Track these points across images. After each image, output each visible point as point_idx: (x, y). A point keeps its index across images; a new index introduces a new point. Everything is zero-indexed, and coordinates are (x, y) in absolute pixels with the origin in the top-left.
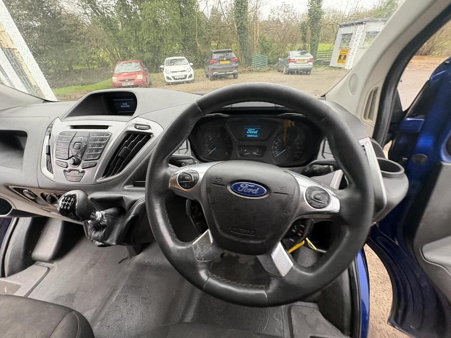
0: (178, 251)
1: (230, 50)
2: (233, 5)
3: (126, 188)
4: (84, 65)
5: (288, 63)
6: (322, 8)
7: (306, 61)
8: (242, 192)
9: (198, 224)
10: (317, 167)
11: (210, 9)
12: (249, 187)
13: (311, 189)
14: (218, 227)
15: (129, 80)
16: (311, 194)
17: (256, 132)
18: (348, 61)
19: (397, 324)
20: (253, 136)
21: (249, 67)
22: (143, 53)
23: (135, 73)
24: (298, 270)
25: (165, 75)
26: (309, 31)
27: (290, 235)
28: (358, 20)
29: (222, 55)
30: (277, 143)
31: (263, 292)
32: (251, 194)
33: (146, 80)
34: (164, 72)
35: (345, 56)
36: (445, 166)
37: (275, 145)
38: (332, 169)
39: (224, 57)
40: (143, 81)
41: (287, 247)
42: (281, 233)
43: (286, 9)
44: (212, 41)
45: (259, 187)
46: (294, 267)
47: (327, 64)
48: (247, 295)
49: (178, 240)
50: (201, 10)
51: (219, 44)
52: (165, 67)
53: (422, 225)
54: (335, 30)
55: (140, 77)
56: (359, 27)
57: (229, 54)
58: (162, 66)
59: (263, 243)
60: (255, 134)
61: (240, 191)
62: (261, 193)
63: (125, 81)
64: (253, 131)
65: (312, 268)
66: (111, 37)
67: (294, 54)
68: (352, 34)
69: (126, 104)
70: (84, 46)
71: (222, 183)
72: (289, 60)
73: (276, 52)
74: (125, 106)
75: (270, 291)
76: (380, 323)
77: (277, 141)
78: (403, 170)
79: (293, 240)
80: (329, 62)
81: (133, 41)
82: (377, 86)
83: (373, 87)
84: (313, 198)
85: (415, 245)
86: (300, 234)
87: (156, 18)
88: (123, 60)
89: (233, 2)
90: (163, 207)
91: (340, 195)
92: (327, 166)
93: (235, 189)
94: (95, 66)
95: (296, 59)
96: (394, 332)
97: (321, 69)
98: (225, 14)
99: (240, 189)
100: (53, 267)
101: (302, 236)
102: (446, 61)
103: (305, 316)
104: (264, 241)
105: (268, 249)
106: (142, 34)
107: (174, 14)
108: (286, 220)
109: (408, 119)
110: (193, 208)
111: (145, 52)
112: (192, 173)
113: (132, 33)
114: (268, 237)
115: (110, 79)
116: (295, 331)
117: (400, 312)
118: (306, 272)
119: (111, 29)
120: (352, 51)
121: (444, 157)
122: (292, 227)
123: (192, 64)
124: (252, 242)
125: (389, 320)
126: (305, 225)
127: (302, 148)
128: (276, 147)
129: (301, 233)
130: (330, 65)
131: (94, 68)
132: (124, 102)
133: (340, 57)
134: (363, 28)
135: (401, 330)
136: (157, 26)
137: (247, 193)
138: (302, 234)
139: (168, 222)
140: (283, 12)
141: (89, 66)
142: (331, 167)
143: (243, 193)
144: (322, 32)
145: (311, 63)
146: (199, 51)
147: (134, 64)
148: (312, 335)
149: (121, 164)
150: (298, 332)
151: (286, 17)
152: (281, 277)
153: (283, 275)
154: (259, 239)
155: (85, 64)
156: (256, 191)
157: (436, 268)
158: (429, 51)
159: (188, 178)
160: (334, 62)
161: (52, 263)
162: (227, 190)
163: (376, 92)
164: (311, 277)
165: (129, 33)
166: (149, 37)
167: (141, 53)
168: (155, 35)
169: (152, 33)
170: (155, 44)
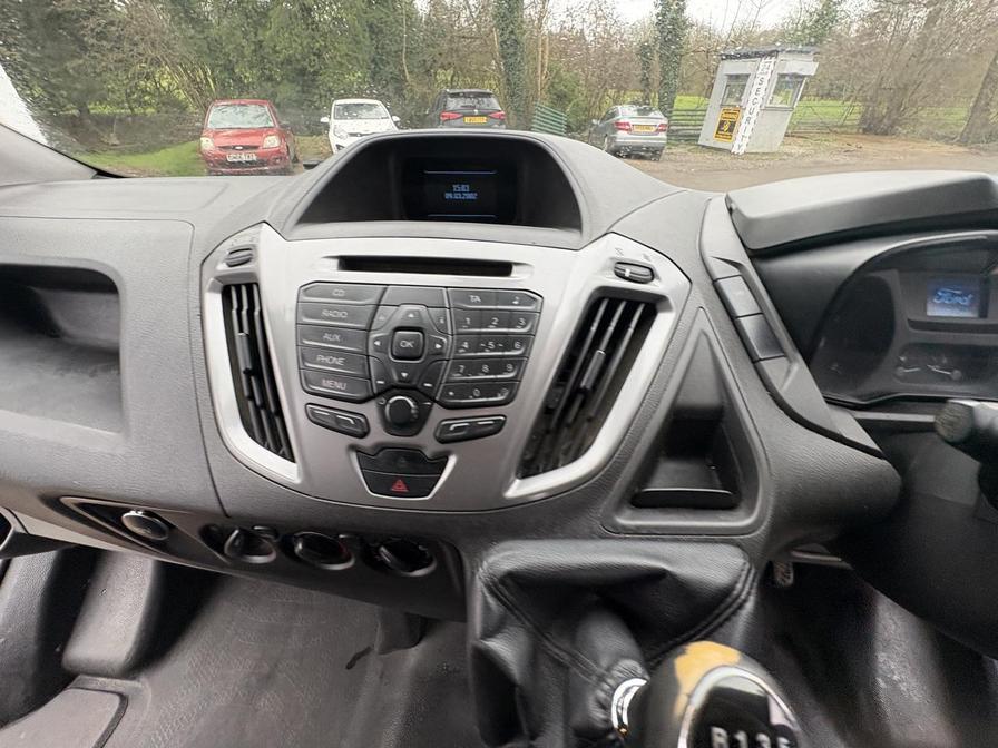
1: (488, 91)
4: (119, 104)
5: (615, 131)
7: (654, 129)
15: (246, 148)
18: (739, 136)
22: (273, 86)
23: (260, 132)
25: (334, 141)
26: (656, 64)
29: (468, 102)
33: (286, 152)
34: (331, 133)
35: (733, 125)
39: (474, 107)
40: (278, 152)
44: (439, 71)
47: (692, 139)
51: (456, 78)
52: (334, 123)
54: (712, 67)
55: (272, 142)
56: (763, 62)
57: (485, 100)
58: (324, 120)
63: (234, 148)
66: (191, 38)
67: (626, 113)
68: (748, 76)
70: (121, 56)
72: (618, 124)
73: (583, 105)
80: (699, 136)
81: (247, 52)
88: (224, 98)
94: (150, 111)
95: (632, 122)
97: (679, 150)
98: (473, 9)
100: (138, 691)
106: (271, 36)
111: (279, 83)
113: (245, 34)
115: (195, 143)
120: (746, 114)
123: (396, 119)
130: (699, 142)
131: (145, 114)
133: (722, 123)
134: (772, 65)
136: (310, 21)
140: (593, 18)
141: (132, 109)
144: (684, 69)
145: (663, 135)
146: (412, 90)
147: (253, 110)
151: (599, 30)
155: (123, 102)
160: (708, 135)
161: (133, 679)
165: (239, 33)
166: (291, 47)
167: (270, 84)
168: (305, 43)
169: (298, 36)
170: (306, 64)
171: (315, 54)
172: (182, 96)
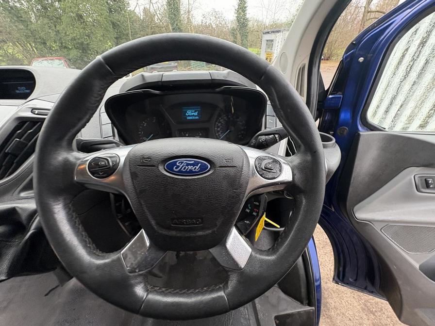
0: (98, 267)
2: (166, 6)
3: (23, 194)
6: (248, 16)
8: (180, 171)
9: (127, 224)
10: (263, 138)
11: (142, 8)
12: (188, 165)
13: (260, 159)
14: (153, 223)
16: (261, 164)
17: (196, 114)
19: (340, 280)
20: (194, 118)
21: (189, 67)
22: (67, 51)
24: (258, 256)
26: (239, 36)
27: (244, 216)
28: (275, 29)
30: (219, 125)
31: (221, 293)
32: (191, 173)
36: (362, 135)
37: (218, 127)
38: (278, 138)
41: (243, 231)
42: (234, 215)
43: (216, 14)
45: (199, 162)
46: (253, 253)
48: (201, 302)
49: (98, 252)
50: (132, 8)
53: (351, 189)
54: (260, 37)
56: (278, 35)
59: (214, 232)
60: (195, 116)
61: (176, 170)
62: (203, 169)
64: (192, 112)
65: (273, 250)
66: (22, 29)
68: (273, 40)
69: (23, 88)
71: (151, 163)
74: (21, 92)
75: (230, 289)
76: (326, 283)
77: (220, 122)
78: (334, 140)
79: (248, 222)
81: (52, 35)
82: (303, 62)
83: (301, 65)
84: (263, 168)
85: (348, 208)
86: (255, 214)
87: (80, 12)
88: (42, 57)
89: (165, 3)
90: (70, 209)
91: (291, 162)
92: (272, 136)
93: (170, 169)
96: (337, 287)
98: (158, 15)
99: (176, 168)
101: (258, 215)
102: (353, 41)
103: (267, 297)
104: (215, 229)
105: (221, 239)
107: (102, 10)
108: (237, 198)
109: (330, 96)
110: (117, 204)
111: (70, 50)
112: (110, 157)
113: (50, 27)
114: (218, 223)
116: (260, 316)
117: (341, 269)
118: (267, 255)
119: (21, 20)
120: (275, 55)
121: (360, 128)
122: (246, 206)
124: (200, 233)
125: (334, 279)
126: (259, 202)
127: (245, 127)
128: (219, 129)
129: (256, 212)
132: (21, 85)
133: (267, 59)
134: (281, 36)
135: (343, 284)
136: (82, 21)
137: (186, 172)
138: (258, 213)
139: (81, 230)
140: (214, 18)
142: (277, 136)
143: (180, 173)
147: (57, 62)
148: (276, 315)
149: (13, 163)
150: (263, 315)
151: (217, 23)
152: (241, 269)
153: (243, 267)
154: (208, 229)
156: (197, 168)
157: (365, 224)
158: (329, 57)
159: (103, 163)
162: (159, 171)
163: (304, 68)
164: (273, 260)
165: (46, 27)
166: (74, 33)
167: (66, 49)
168: (81, 31)
169: (77, 28)
170: (83, 40)
171: (87, 36)
172: (21, 57)
